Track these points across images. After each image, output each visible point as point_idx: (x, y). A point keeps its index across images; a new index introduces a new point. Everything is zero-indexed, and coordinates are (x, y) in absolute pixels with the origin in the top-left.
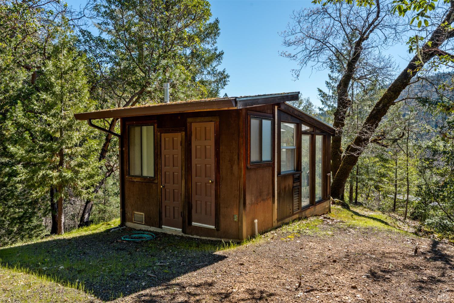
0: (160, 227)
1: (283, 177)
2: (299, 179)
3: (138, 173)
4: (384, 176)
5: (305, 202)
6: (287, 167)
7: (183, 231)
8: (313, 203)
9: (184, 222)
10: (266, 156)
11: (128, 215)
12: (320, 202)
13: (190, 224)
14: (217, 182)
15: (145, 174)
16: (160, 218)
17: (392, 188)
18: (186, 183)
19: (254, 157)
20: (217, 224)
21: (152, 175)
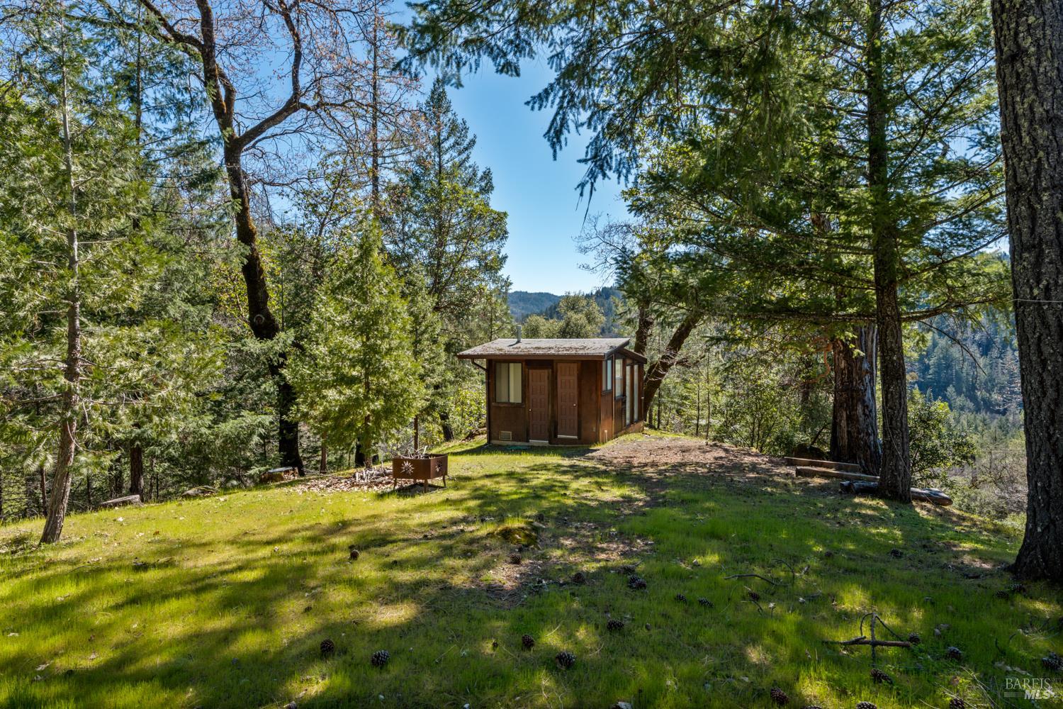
0: (528, 441)
1: (617, 401)
2: (624, 403)
3: (504, 399)
4: (686, 398)
5: (628, 422)
6: (618, 392)
7: (550, 443)
8: (632, 422)
9: (550, 436)
10: (609, 387)
11: (494, 434)
12: (637, 422)
13: (556, 436)
14: (579, 406)
15: (512, 400)
16: (528, 435)
17: (695, 412)
18: (553, 406)
19: (604, 388)
20: (579, 434)
21: (520, 401)
